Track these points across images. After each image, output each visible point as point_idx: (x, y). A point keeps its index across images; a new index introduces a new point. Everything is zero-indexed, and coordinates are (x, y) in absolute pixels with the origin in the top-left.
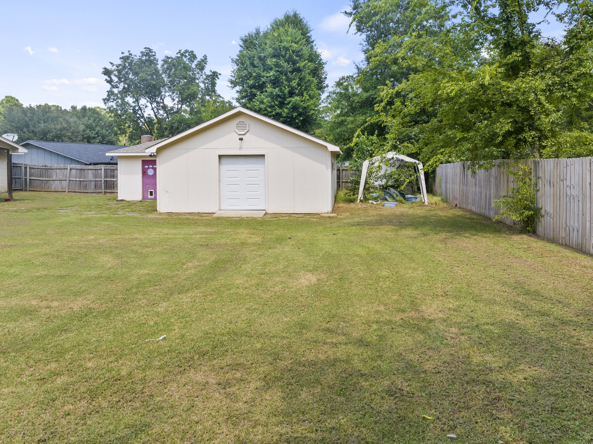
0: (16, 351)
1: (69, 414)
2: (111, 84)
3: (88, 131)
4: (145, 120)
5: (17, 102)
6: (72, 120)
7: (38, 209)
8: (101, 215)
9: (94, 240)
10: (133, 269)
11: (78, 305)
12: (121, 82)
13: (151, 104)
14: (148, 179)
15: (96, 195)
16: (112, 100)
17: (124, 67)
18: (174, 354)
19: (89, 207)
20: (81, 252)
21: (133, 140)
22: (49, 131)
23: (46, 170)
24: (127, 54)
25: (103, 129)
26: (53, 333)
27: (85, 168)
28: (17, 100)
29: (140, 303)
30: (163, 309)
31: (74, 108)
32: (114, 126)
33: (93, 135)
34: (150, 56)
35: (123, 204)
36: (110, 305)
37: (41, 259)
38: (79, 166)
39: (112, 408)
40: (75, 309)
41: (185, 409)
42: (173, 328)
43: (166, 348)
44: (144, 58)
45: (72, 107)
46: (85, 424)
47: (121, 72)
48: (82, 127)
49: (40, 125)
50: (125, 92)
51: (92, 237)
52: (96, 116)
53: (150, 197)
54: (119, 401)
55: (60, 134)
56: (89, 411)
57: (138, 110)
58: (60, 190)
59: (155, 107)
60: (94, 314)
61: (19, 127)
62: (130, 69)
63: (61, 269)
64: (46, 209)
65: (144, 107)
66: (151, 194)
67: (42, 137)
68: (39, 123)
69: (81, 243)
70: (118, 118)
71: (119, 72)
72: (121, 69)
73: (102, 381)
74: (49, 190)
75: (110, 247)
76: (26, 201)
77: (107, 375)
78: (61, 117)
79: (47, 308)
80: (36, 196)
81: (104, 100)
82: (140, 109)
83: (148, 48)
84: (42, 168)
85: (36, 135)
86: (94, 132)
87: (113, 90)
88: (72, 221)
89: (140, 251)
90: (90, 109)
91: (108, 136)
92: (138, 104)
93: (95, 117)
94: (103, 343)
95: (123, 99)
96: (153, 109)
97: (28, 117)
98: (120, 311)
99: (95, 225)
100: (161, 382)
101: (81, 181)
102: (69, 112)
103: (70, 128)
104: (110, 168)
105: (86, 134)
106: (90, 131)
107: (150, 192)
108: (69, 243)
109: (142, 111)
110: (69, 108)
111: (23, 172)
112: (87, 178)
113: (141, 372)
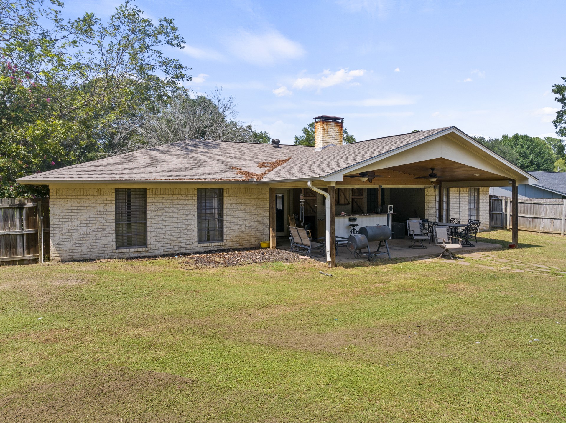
3: (521, 160)
31: (505, 137)
33: (527, 164)
45: (503, 136)
48: (514, 156)
58: (552, 231)
74: (535, 230)
84: (526, 202)
86: (529, 161)
90: (522, 137)
91: (543, 164)
93: (529, 145)
102: (500, 142)
105: (519, 163)
106: (524, 159)
110: (500, 137)
111: (504, 207)
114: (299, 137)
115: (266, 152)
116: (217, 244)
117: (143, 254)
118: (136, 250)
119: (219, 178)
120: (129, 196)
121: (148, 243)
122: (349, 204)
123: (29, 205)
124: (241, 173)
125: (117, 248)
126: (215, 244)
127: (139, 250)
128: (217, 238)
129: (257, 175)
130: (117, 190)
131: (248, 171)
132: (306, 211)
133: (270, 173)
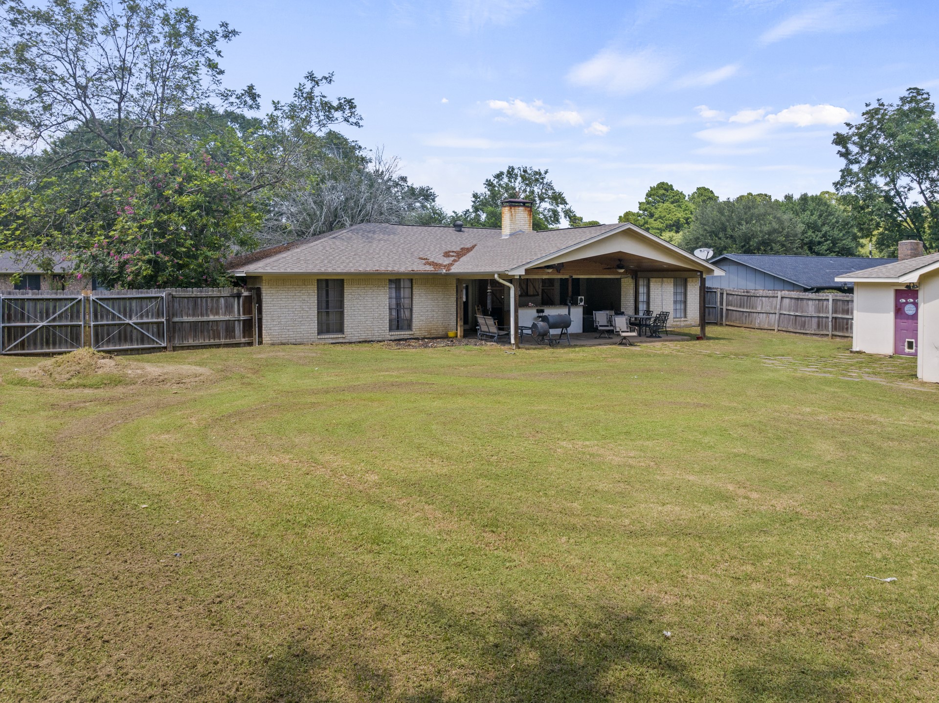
0: (712, 539)
1: (762, 625)
2: (846, 158)
3: (810, 233)
4: (907, 212)
5: (711, 195)
6: (785, 217)
7: (736, 355)
8: (824, 375)
9: (811, 414)
10: (863, 471)
11: (782, 503)
12: (864, 152)
13: (920, 183)
14: (905, 321)
15: (820, 339)
16: (849, 184)
17: (871, 128)
18: (903, 606)
19: (806, 358)
20: (792, 430)
21: (883, 247)
22: (752, 235)
23: (748, 298)
24: (875, 105)
25: (833, 228)
26: (751, 531)
27: (803, 297)
28: (712, 192)
29: (866, 523)
30: (898, 541)
31: (789, 198)
32: (852, 226)
33: (818, 239)
34: (917, 102)
35: (861, 358)
36: (824, 515)
37: (740, 430)
38: (794, 294)
39: (811, 637)
40: (778, 509)
41: (904, 676)
42: (909, 572)
43: (893, 596)
44: (906, 107)
45: (786, 197)
46: (779, 641)
47: (865, 136)
48: (801, 227)
49: (741, 227)
50: (873, 168)
51: (808, 410)
52: (822, 208)
53: (907, 350)
54: (820, 634)
55: (769, 239)
56: (784, 630)
57: (894, 196)
58: (766, 327)
59: (928, 188)
60: (802, 521)
61: (713, 232)
62: (880, 129)
63: (764, 450)
64: (747, 355)
65: (906, 189)
66: (910, 345)
67: (743, 244)
68: (740, 224)
69: (792, 416)
70: (859, 212)
71: (861, 136)
72: (864, 131)
73: (802, 604)
74: (751, 326)
75: (833, 430)
76: (722, 342)
77: (809, 600)
78: (769, 214)
79: (746, 498)
80: (734, 334)
81: (836, 184)
82: (898, 194)
83: (914, 89)
84: (743, 294)
85: (735, 241)
86: (820, 235)
87: (851, 167)
88: (782, 379)
89: (879, 444)
90: (814, 199)
92: (895, 185)
93: (821, 211)
94: (809, 561)
95: (867, 181)
96: (922, 192)
97: (725, 216)
98: (836, 528)
99: (814, 391)
100: (877, 634)
101: (796, 316)
102: (782, 205)
103: (783, 229)
104: (841, 298)
105: (807, 238)
106: (814, 232)
107: (908, 342)
108: (776, 414)
109: (903, 198)
110: (781, 198)
111: (719, 300)
112: (806, 312)
113: (852, 611)
114: (479, 193)
115: (449, 238)
116: (407, 333)
117: (341, 340)
118: (335, 336)
119: (410, 269)
120: (327, 286)
121: (345, 331)
122: (538, 295)
123: (246, 294)
124: (430, 264)
125: (319, 334)
126: (405, 333)
127: (337, 336)
128: (406, 327)
129: (445, 266)
130: (318, 280)
131: (435, 262)
132: (493, 302)
133: (457, 263)
